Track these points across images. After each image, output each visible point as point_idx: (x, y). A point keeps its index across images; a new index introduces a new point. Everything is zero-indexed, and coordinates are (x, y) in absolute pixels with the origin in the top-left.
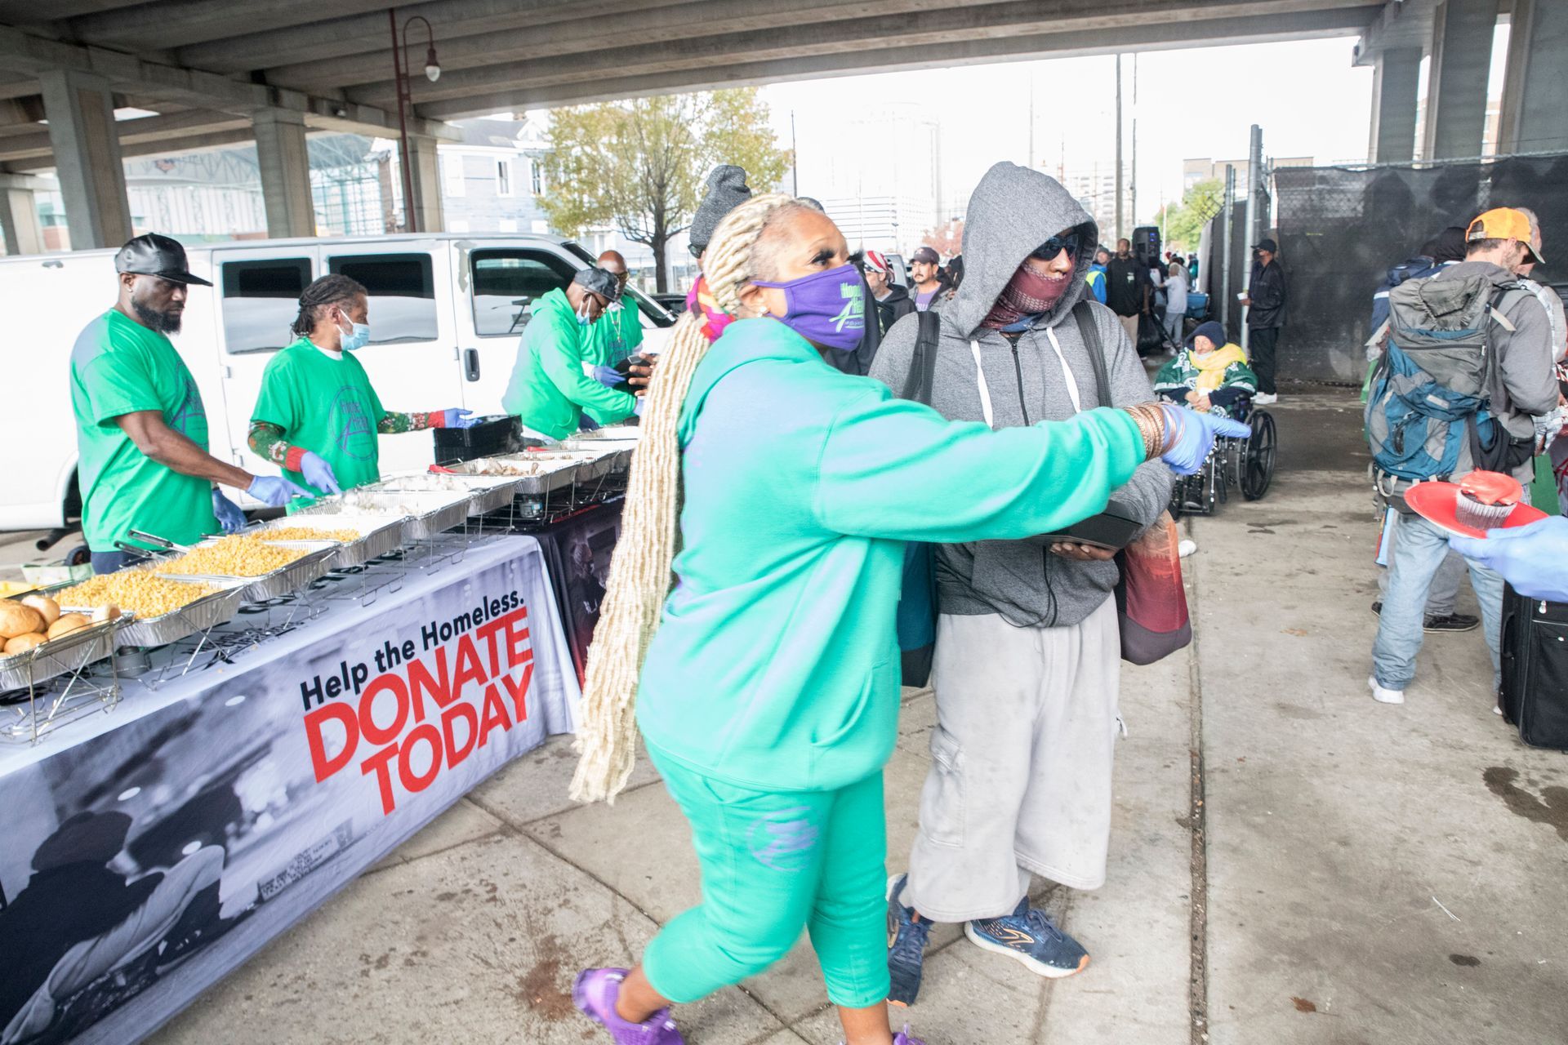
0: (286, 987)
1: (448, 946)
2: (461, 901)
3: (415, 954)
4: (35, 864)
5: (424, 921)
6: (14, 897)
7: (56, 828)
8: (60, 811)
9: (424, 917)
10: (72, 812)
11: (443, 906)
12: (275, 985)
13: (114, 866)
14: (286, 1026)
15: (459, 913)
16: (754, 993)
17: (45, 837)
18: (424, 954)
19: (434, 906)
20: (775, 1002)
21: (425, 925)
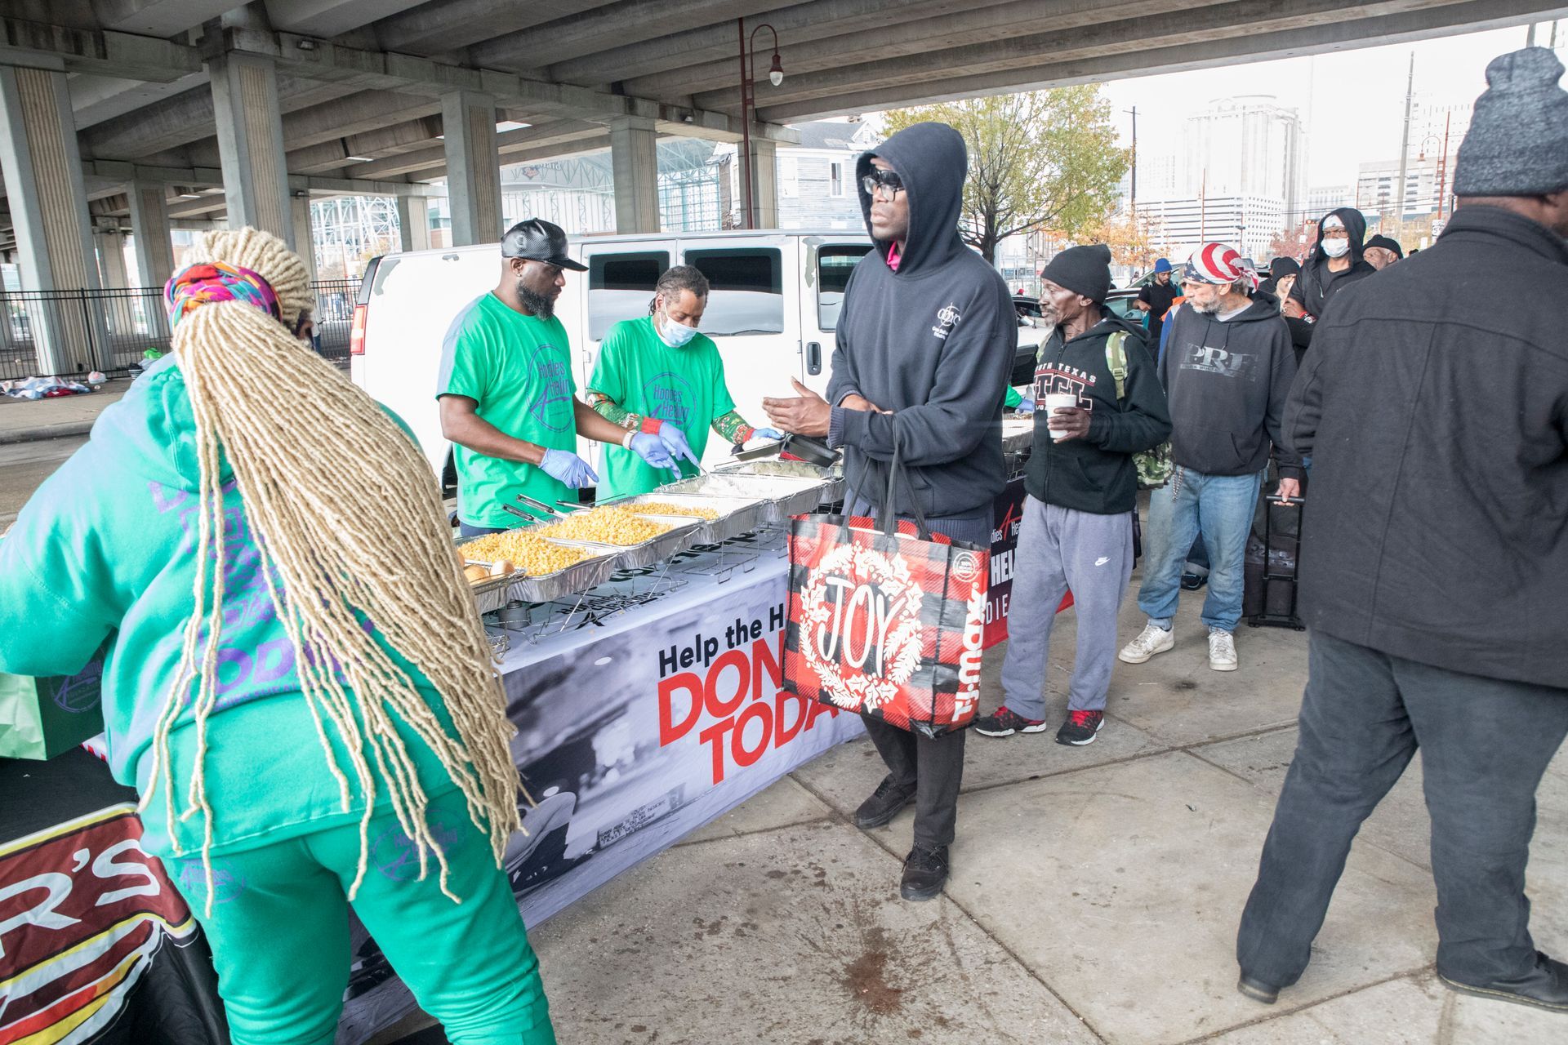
0: (626, 936)
1: (777, 923)
2: (790, 881)
3: (745, 925)
5: (754, 895)
9: (754, 891)
11: (773, 882)
12: (617, 933)
14: (626, 973)
15: (788, 893)
16: (1088, 1021)
18: (754, 927)
19: (764, 882)
20: (1111, 1034)
21: (755, 899)
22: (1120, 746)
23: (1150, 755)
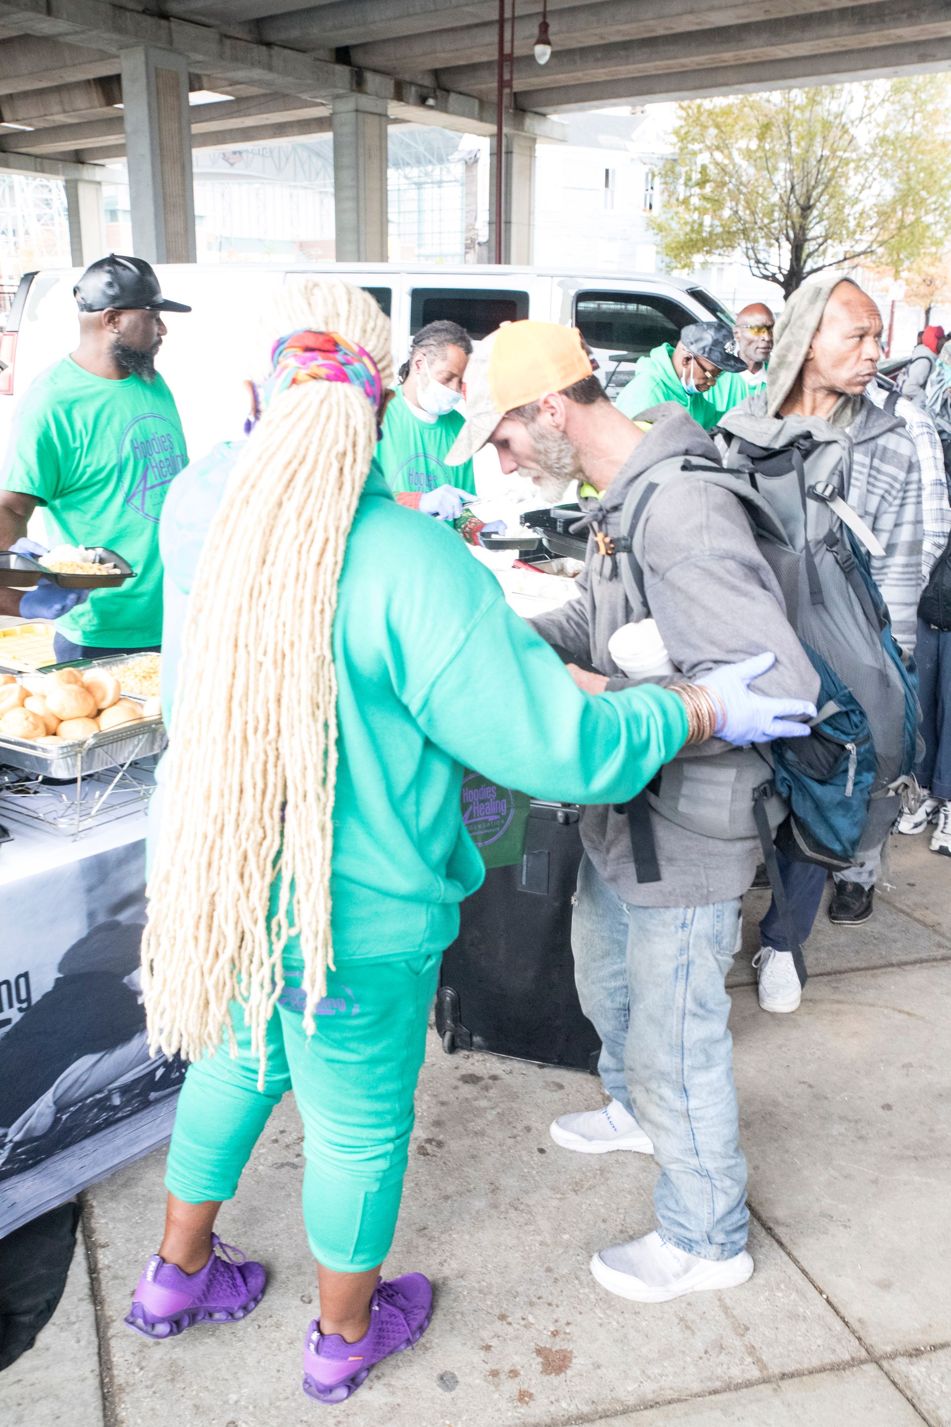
0: (287, 1146)
1: (467, 1142)
2: (487, 1088)
3: (429, 1141)
4: (61, 967)
5: (443, 1104)
6: (39, 998)
7: (84, 934)
8: (91, 915)
9: (444, 1098)
10: (101, 919)
11: (467, 1090)
12: (276, 1141)
13: (131, 981)
14: (283, 1193)
15: (483, 1103)
16: (832, 1299)
17: (74, 941)
18: (440, 1144)
19: (456, 1088)
20: (860, 1321)
21: (443, 1108)
22: (899, 945)
23: (935, 960)
